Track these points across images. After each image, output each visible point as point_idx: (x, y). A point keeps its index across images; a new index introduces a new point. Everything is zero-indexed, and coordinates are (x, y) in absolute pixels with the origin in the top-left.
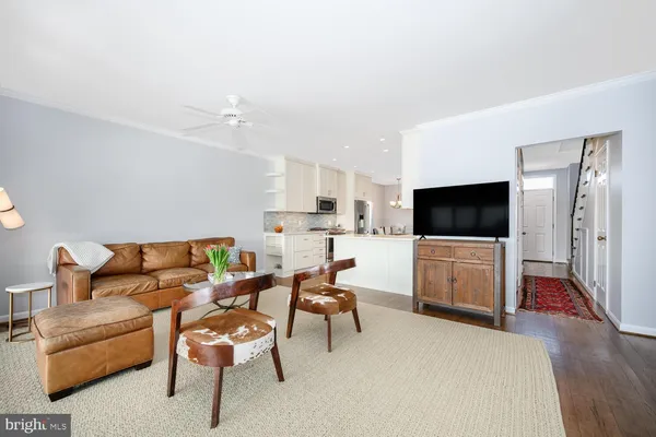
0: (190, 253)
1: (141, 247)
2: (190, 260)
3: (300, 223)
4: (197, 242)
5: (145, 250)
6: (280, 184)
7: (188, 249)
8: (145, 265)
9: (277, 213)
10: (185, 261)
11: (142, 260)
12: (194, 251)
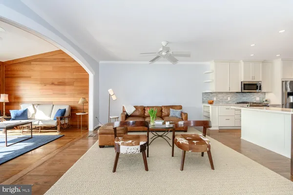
0: (161, 111)
1: (145, 107)
2: (162, 114)
3: (229, 99)
4: (165, 107)
5: (146, 109)
6: (212, 77)
7: (160, 109)
8: (146, 114)
9: (211, 93)
10: (159, 115)
11: (145, 112)
12: (163, 111)
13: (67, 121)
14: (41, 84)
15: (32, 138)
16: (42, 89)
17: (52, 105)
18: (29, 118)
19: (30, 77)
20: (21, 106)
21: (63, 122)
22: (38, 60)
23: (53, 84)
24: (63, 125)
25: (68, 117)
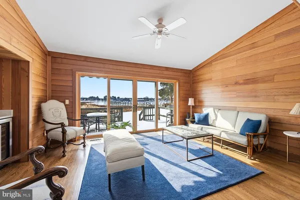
13: (262, 141)
14: (222, 85)
15: (212, 155)
16: (223, 91)
17: (236, 112)
18: (210, 123)
19: (211, 79)
20: (203, 109)
21: (255, 141)
22: (218, 58)
23: (237, 83)
24: (257, 146)
25: (265, 135)
